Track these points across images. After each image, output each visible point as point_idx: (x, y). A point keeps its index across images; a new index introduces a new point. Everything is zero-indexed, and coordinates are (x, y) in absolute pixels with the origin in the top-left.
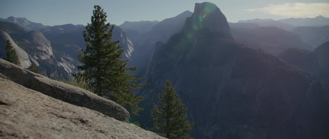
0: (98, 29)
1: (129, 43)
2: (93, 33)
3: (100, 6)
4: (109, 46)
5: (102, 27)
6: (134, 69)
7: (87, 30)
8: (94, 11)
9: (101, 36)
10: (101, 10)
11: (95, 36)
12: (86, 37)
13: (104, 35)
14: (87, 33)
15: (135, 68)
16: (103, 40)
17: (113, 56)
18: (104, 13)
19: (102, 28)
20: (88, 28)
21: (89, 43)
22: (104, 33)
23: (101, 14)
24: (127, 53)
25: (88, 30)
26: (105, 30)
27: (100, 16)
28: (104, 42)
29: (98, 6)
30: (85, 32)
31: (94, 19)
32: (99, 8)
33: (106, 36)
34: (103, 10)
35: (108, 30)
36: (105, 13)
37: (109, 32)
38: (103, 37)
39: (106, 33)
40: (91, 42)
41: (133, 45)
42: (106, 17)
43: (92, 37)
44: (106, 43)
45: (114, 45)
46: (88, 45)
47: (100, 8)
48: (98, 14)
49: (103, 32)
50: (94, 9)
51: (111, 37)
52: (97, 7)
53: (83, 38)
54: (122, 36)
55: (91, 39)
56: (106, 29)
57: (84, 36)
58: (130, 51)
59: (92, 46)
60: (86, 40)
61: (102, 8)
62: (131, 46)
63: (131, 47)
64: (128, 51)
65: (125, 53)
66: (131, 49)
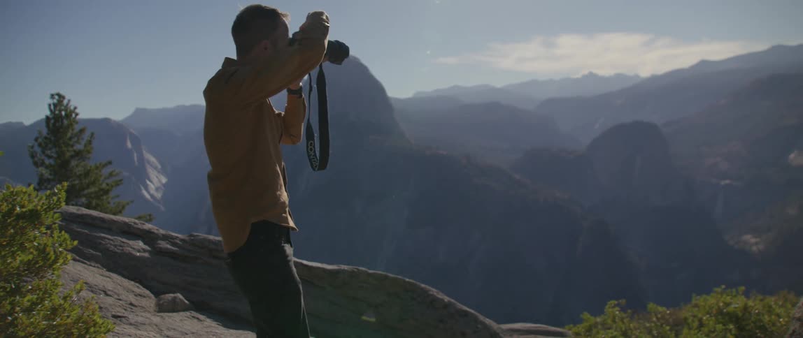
0: (61, 141)
1: (149, 162)
2: (50, 149)
3: (62, 93)
4: (87, 174)
5: (69, 135)
6: (148, 217)
7: (36, 144)
8: (50, 105)
9: (68, 154)
10: (65, 102)
11: (55, 155)
12: (36, 159)
13: (75, 151)
14: (38, 150)
15: (150, 215)
16: (73, 163)
17: (96, 192)
18: (72, 108)
19: (70, 139)
20: (40, 140)
21: (42, 170)
22: (75, 148)
23: (66, 110)
24: (146, 188)
25: (40, 145)
26: (78, 142)
27: (63, 113)
28: (77, 166)
29: (58, 95)
30: (32, 147)
31: (52, 121)
32: (61, 97)
33: (78, 154)
34: (69, 101)
35: (83, 142)
36: (75, 108)
37: (85, 146)
38: (72, 157)
39: (79, 147)
40: (47, 167)
41: (159, 167)
42: (77, 114)
43: (50, 157)
44: (80, 169)
45: (96, 171)
46: (42, 175)
47: (64, 98)
48: (60, 111)
49: (72, 146)
50: (51, 101)
51: (90, 155)
52: (57, 97)
53: (31, 161)
54: (129, 145)
55: (47, 162)
56: (78, 139)
57: (33, 156)
58: (151, 182)
59: (51, 174)
60: (36, 164)
61: (67, 97)
62: (156, 168)
63: (156, 173)
64: (148, 182)
65: (141, 190)
66: (157, 177)
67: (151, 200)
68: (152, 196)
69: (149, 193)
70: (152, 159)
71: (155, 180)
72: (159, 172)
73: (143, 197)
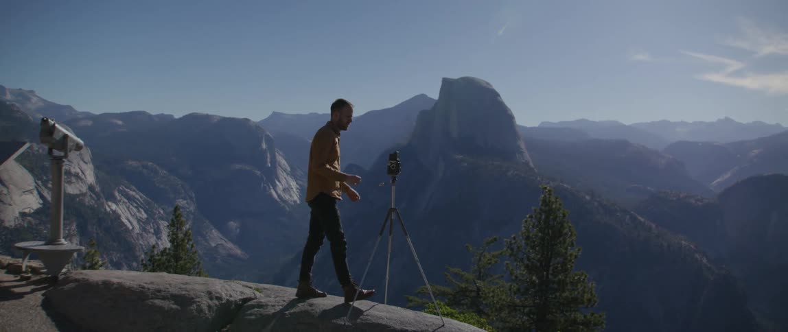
1: (280, 164)
24: (275, 187)
41: (289, 169)
54: (264, 146)
58: (279, 181)
62: (285, 170)
63: (285, 174)
64: (277, 183)
65: (270, 189)
66: (285, 178)
67: (278, 200)
68: (279, 196)
69: (277, 192)
70: (283, 162)
71: (284, 181)
72: (288, 174)
73: (271, 195)
